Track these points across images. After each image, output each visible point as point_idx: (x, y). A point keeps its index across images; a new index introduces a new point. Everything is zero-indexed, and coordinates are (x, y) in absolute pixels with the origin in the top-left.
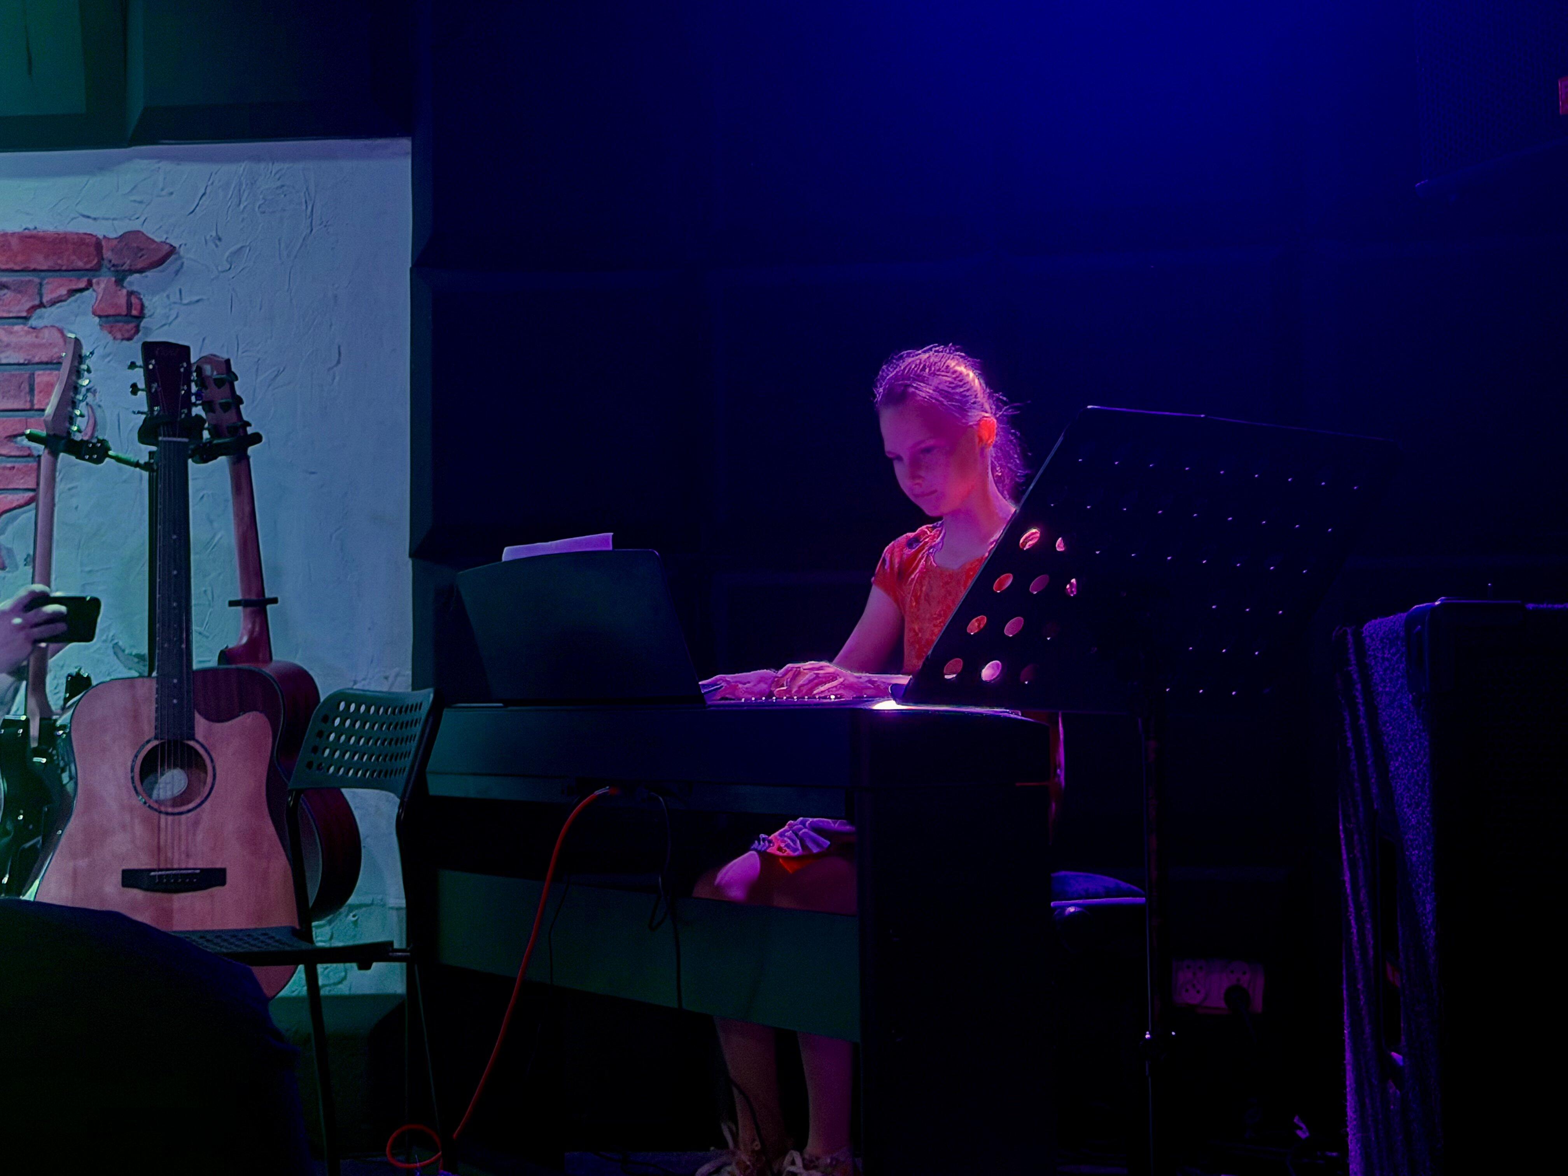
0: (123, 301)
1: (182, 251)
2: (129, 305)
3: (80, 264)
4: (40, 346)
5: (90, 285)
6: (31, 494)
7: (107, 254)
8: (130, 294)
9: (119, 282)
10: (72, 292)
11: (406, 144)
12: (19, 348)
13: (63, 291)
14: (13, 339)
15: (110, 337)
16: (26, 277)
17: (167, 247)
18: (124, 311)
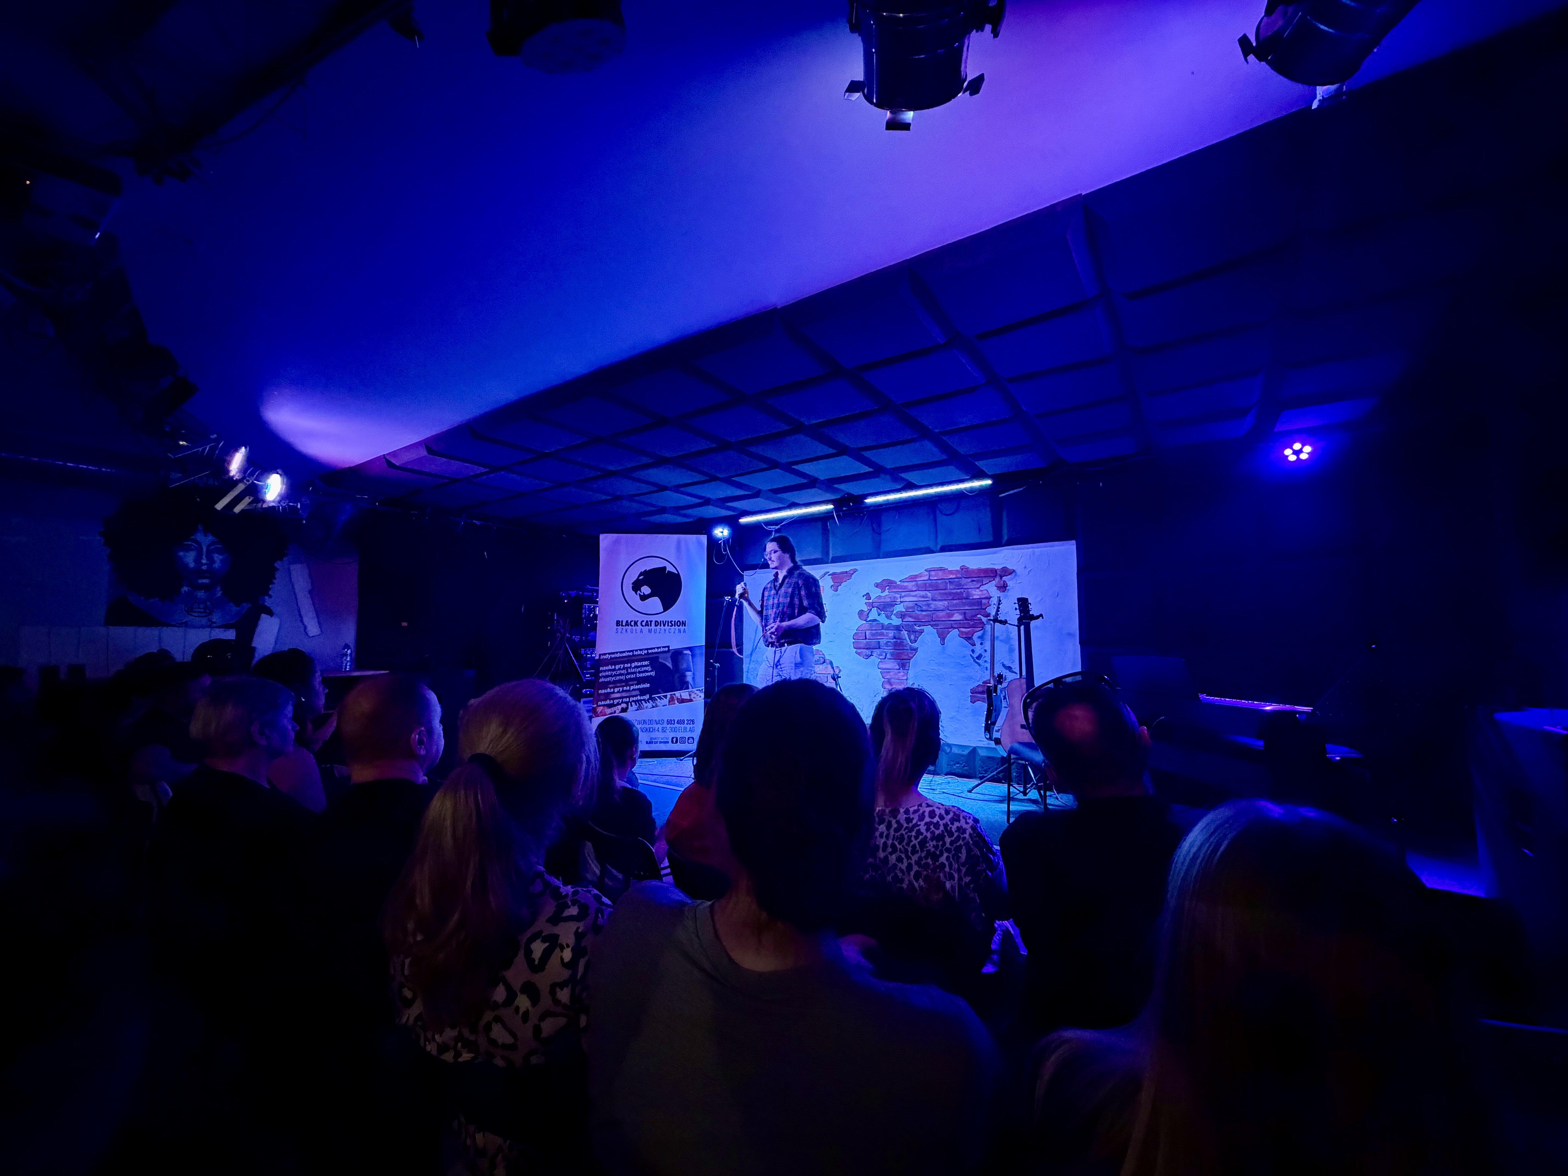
0: (1002, 582)
1: (1016, 571)
2: (1004, 584)
3: (992, 575)
4: (984, 594)
5: (994, 580)
6: (981, 628)
7: (998, 572)
8: (1004, 581)
9: (1001, 578)
10: (990, 582)
11: (1074, 542)
12: (978, 595)
13: (988, 581)
14: (976, 593)
15: (999, 592)
16: (979, 579)
17: (1012, 571)
18: (1002, 585)
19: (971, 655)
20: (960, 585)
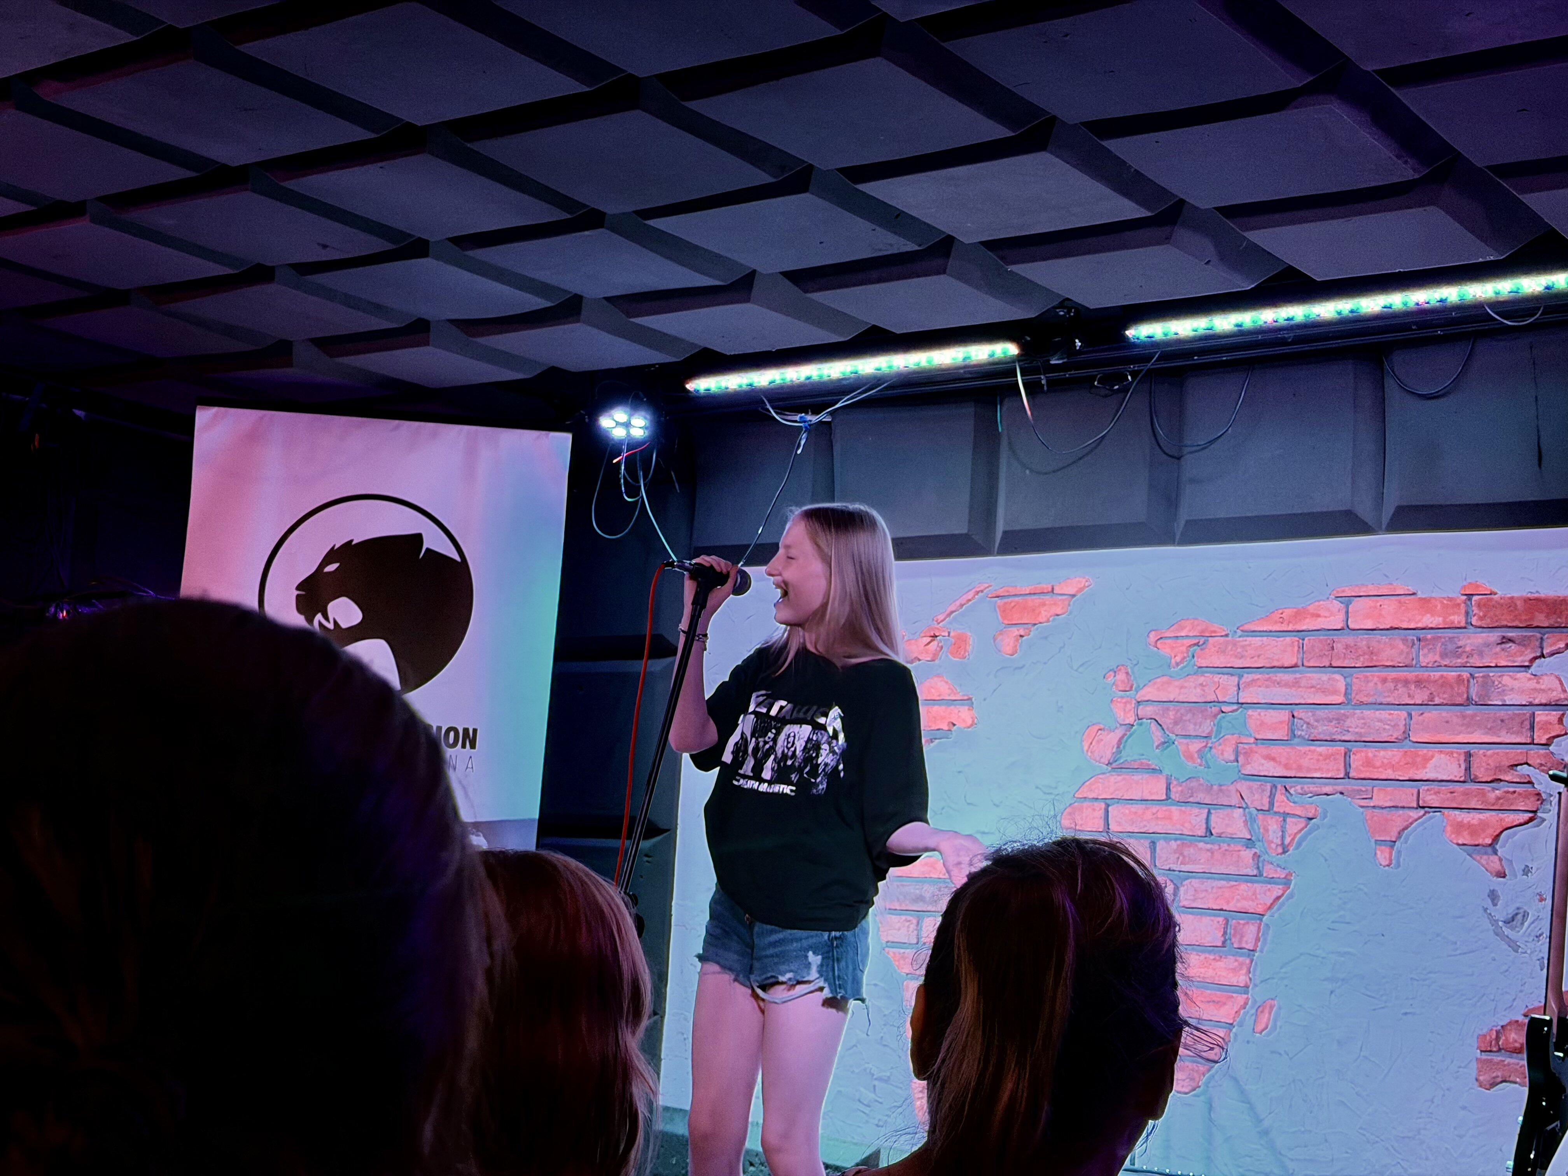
4: (1543, 690)
6: (1531, 815)
12: (1522, 692)
14: (1516, 684)
16: (1531, 634)
19: (1485, 910)
20: (1458, 652)
